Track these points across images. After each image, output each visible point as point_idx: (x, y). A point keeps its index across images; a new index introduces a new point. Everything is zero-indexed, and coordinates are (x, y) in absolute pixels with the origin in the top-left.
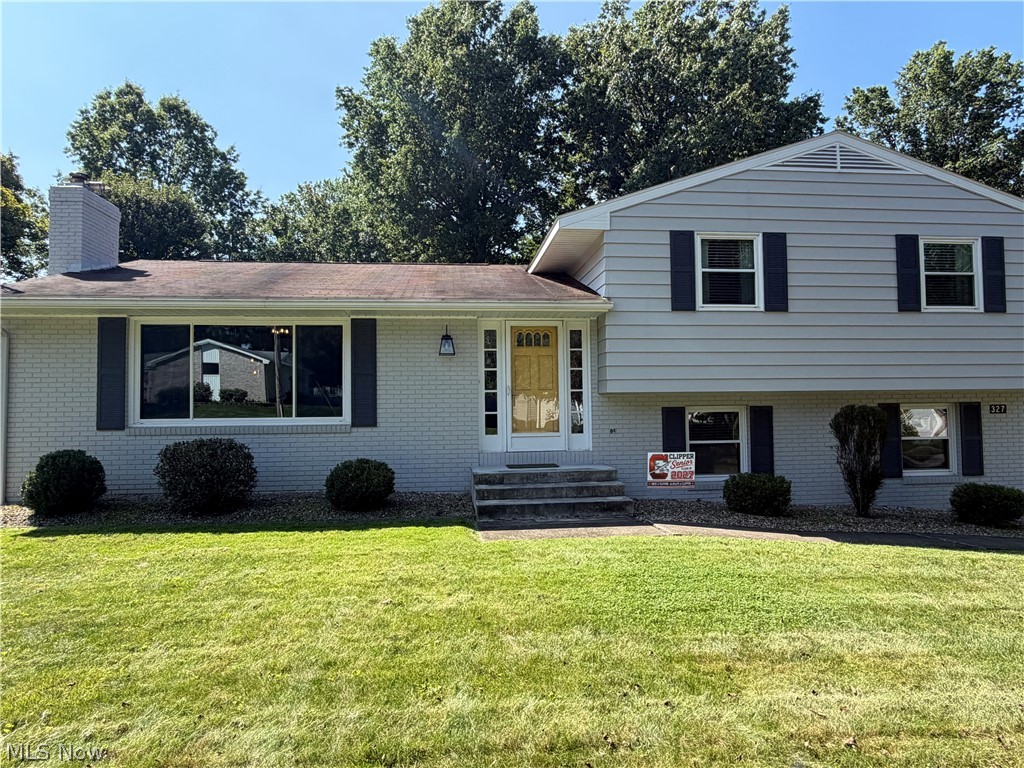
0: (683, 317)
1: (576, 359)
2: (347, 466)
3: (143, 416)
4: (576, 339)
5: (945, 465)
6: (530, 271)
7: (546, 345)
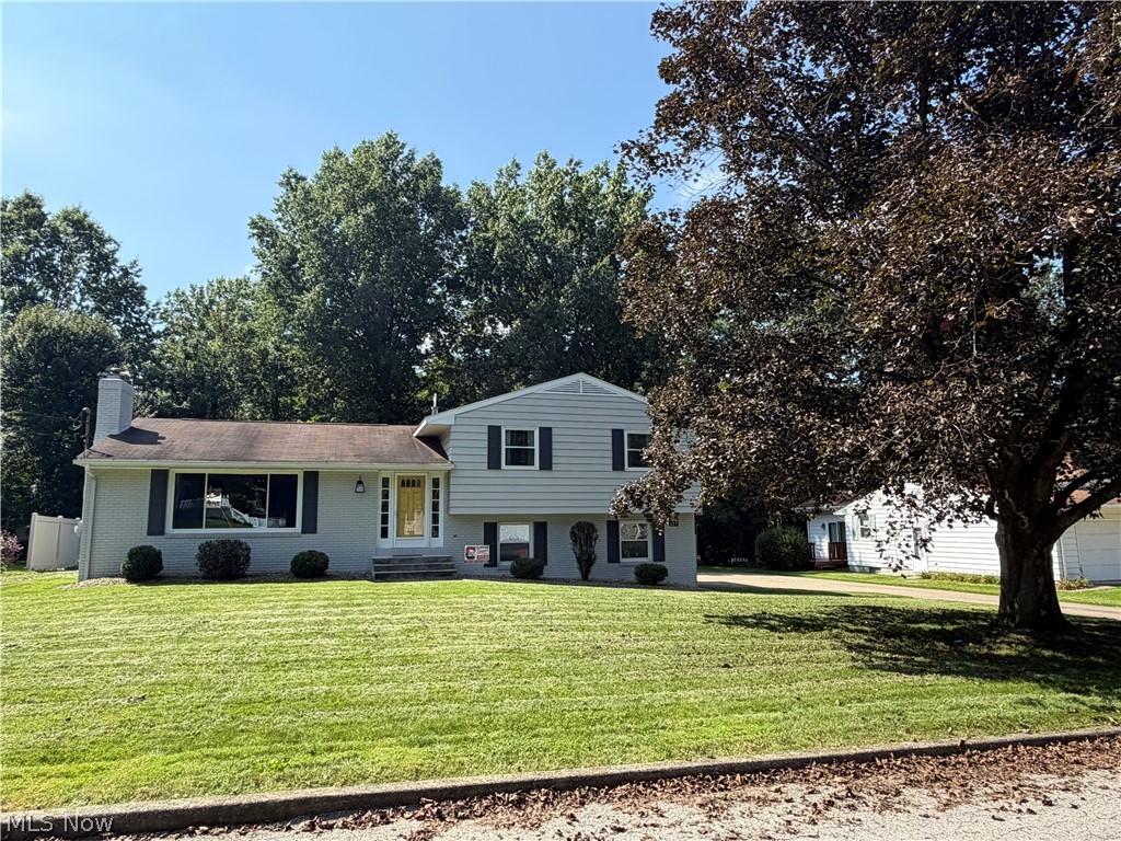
0: (494, 473)
1: (436, 495)
2: (303, 554)
3: (174, 527)
4: (436, 483)
5: (645, 555)
6: (415, 435)
7: (419, 485)
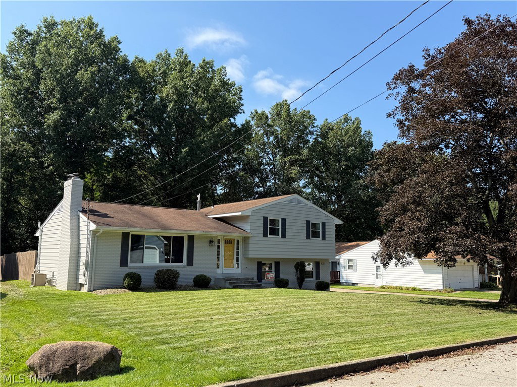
0: (265, 239)
1: (238, 248)
3: (130, 263)
4: (238, 242)
5: (312, 278)
7: (231, 244)
